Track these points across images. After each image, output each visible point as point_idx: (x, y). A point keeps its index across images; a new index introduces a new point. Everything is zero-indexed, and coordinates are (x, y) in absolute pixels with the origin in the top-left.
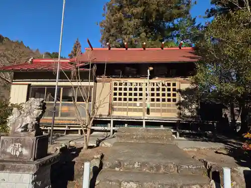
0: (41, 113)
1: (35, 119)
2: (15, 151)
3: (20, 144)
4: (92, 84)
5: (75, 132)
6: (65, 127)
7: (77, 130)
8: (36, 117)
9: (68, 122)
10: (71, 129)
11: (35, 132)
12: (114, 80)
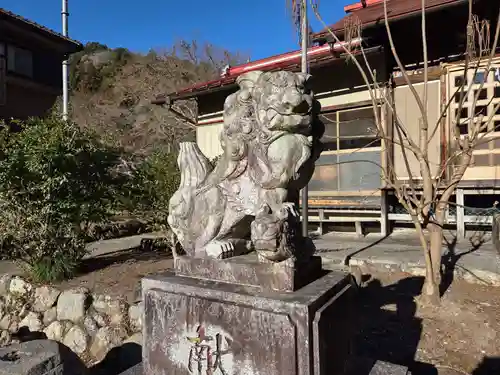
0: (305, 154)
1: (281, 193)
2: (204, 364)
3: (224, 334)
4: (380, 93)
5: (342, 228)
6: (317, 214)
7: (352, 224)
8: (284, 178)
9: (323, 202)
10: (332, 219)
11: (289, 263)
12: (454, 70)
